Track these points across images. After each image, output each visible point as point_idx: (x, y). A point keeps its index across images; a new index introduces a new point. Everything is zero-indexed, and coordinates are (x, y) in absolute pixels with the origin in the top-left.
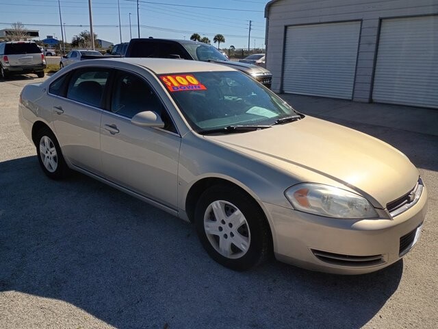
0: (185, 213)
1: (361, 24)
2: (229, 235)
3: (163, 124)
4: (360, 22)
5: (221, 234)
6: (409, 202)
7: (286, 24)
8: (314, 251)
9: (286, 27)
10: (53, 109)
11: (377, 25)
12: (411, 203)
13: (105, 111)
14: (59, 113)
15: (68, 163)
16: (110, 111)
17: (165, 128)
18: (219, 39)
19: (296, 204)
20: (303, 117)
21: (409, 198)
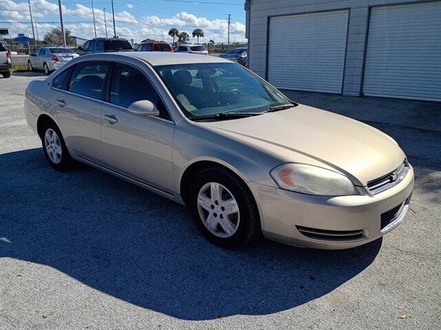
0: (180, 196)
1: (350, 12)
2: (218, 216)
3: (158, 113)
4: (348, 11)
5: (211, 212)
6: (391, 181)
7: (269, 15)
8: (298, 227)
9: (269, 18)
10: (57, 102)
11: (366, 13)
12: (394, 183)
13: (104, 102)
14: (62, 106)
15: (71, 154)
16: (109, 102)
17: (160, 116)
18: (198, 33)
19: (281, 183)
20: (296, 105)
21: (391, 178)
